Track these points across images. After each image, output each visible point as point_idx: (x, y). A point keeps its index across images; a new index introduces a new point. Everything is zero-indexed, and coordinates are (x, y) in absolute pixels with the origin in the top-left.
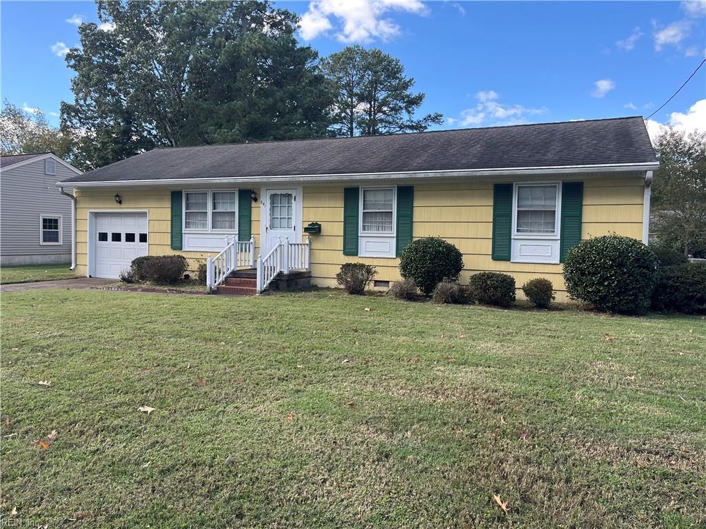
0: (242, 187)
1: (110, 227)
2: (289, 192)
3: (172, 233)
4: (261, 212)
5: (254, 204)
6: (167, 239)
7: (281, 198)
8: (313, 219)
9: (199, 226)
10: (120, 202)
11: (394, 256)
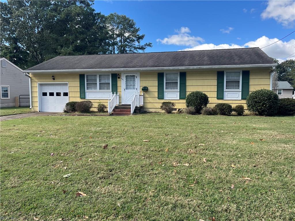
0: (113, 73)
1: (48, 90)
2: (134, 74)
3: (80, 92)
4: (122, 83)
5: (118, 80)
6: (78, 95)
7: (131, 77)
8: (145, 85)
9: (93, 89)
10: (54, 79)
11: (178, 99)
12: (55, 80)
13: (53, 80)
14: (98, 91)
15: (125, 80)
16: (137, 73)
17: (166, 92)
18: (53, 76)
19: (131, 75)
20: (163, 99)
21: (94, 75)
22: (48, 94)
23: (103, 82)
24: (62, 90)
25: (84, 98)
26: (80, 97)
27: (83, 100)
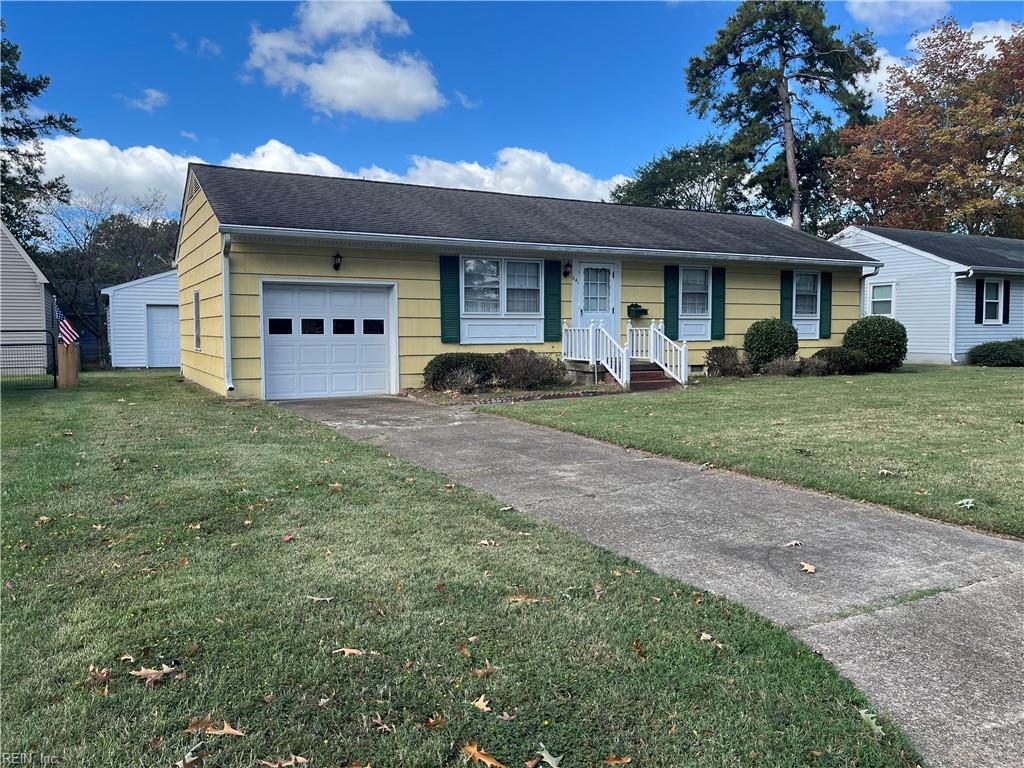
0: (548, 258)
1: (296, 309)
2: (606, 266)
3: (443, 318)
4: (574, 291)
5: (563, 280)
6: (436, 328)
7: (598, 275)
8: (633, 300)
9: (480, 309)
10: (337, 267)
11: (709, 339)
12: (341, 273)
13: (334, 273)
14: (502, 317)
15: (583, 283)
16: (614, 264)
17: (682, 321)
18: (337, 256)
19: (600, 267)
20: (677, 339)
22: (297, 326)
23: (516, 287)
24: (359, 310)
25: (456, 340)
26: (440, 339)
27: (452, 349)
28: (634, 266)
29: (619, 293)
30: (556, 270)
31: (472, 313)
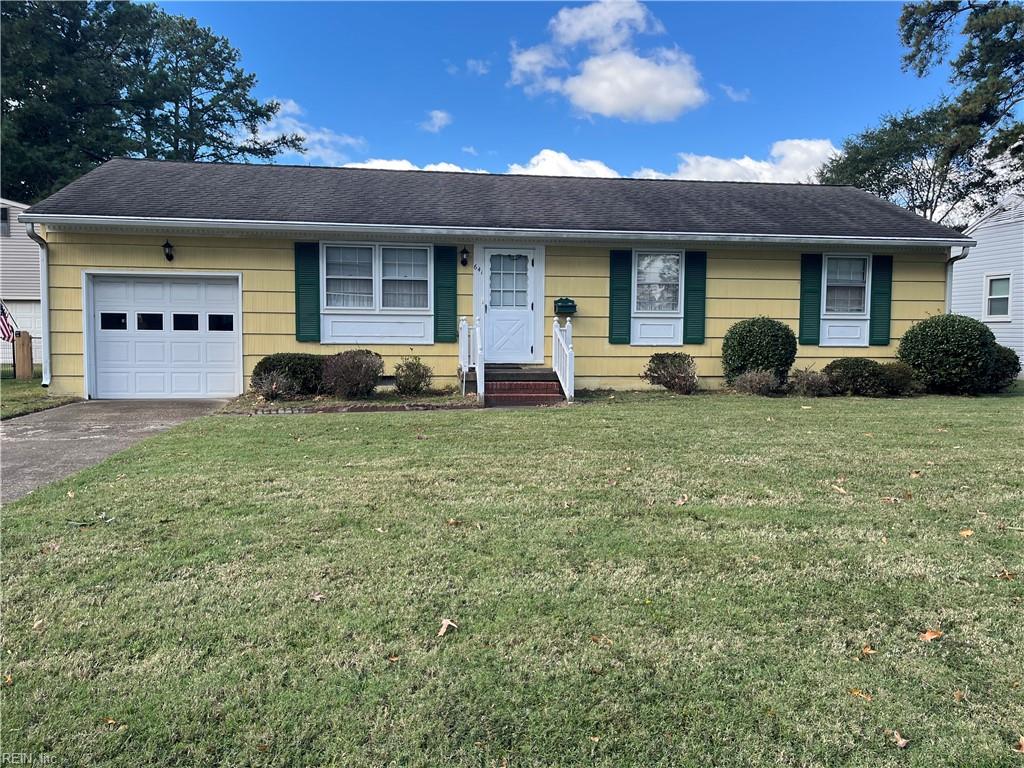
0: (440, 243)
1: (131, 303)
2: (523, 253)
3: (298, 313)
4: (475, 283)
5: (461, 269)
6: (289, 324)
8: (561, 293)
9: (351, 303)
10: (170, 258)
11: (681, 343)
12: (175, 263)
13: (167, 263)
14: (377, 312)
15: (488, 273)
16: (534, 249)
17: (637, 320)
18: (167, 245)
19: (514, 253)
20: (629, 343)
21: (362, 247)
22: (132, 321)
23: (397, 278)
24: (203, 304)
25: (316, 339)
26: (295, 337)
27: (310, 349)
28: (561, 252)
29: (540, 284)
30: (450, 258)
31: (339, 308)
